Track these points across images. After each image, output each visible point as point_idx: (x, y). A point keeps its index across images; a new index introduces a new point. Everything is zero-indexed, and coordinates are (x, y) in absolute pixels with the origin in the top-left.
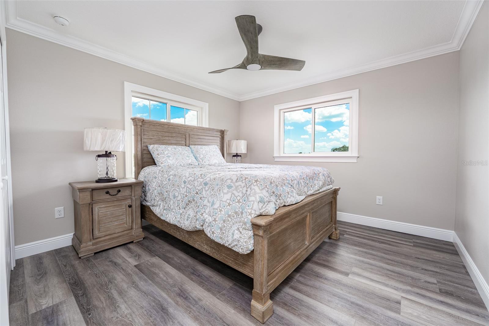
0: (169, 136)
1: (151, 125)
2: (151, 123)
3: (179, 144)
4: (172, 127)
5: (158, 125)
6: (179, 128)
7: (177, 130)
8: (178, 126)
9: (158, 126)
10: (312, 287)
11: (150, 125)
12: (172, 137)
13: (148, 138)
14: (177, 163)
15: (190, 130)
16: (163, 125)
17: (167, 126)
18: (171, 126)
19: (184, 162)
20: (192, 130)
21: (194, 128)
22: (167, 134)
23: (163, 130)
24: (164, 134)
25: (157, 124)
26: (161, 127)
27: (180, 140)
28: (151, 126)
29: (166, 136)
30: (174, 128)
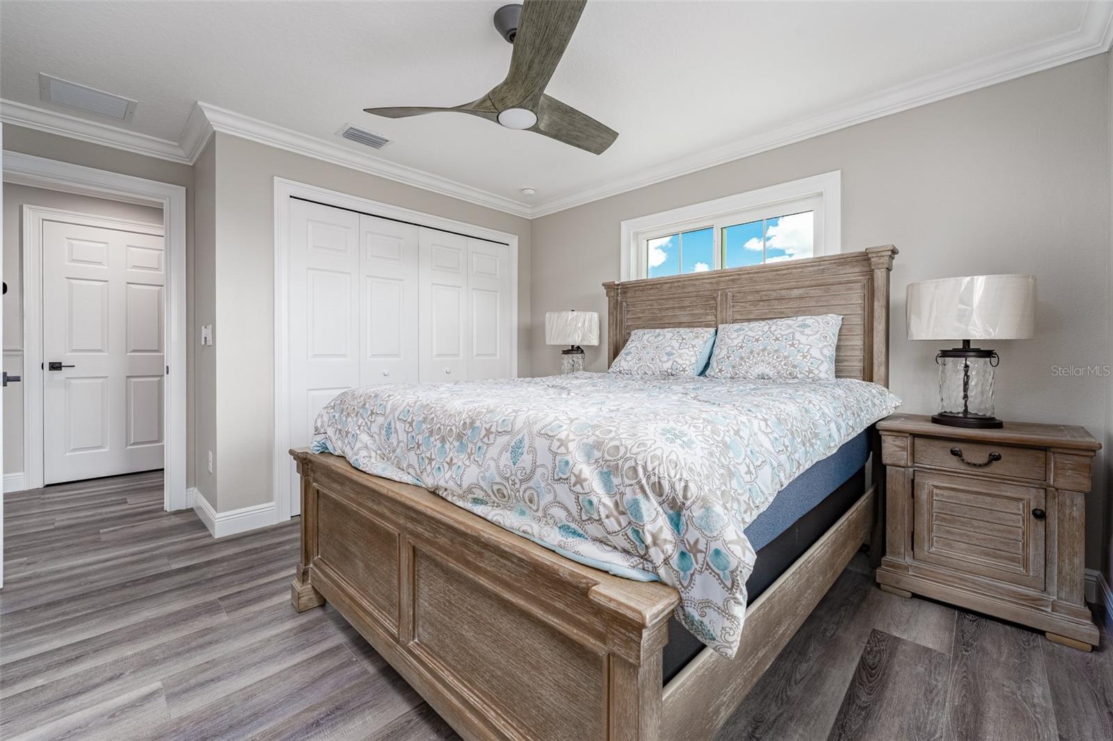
0: (674, 308)
1: (638, 290)
2: (636, 286)
3: (699, 324)
4: (679, 284)
5: (650, 287)
6: (697, 283)
7: (691, 289)
8: (692, 280)
9: (651, 289)
10: (313, 683)
11: (635, 291)
12: (681, 308)
13: (634, 316)
14: (638, 369)
15: (729, 280)
16: (658, 286)
17: (669, 285)
18: (676, 284)
19: (654, 368)
20: (733, 280)
21: (740, 275)
22: (670, 304)
23: (662, 295)
24: (665, 305)
25: (647, 287)
26: (656, 291)
27: (700, 314)
28: (637, 292)
29: (667, 309)
30: (684, 287)
